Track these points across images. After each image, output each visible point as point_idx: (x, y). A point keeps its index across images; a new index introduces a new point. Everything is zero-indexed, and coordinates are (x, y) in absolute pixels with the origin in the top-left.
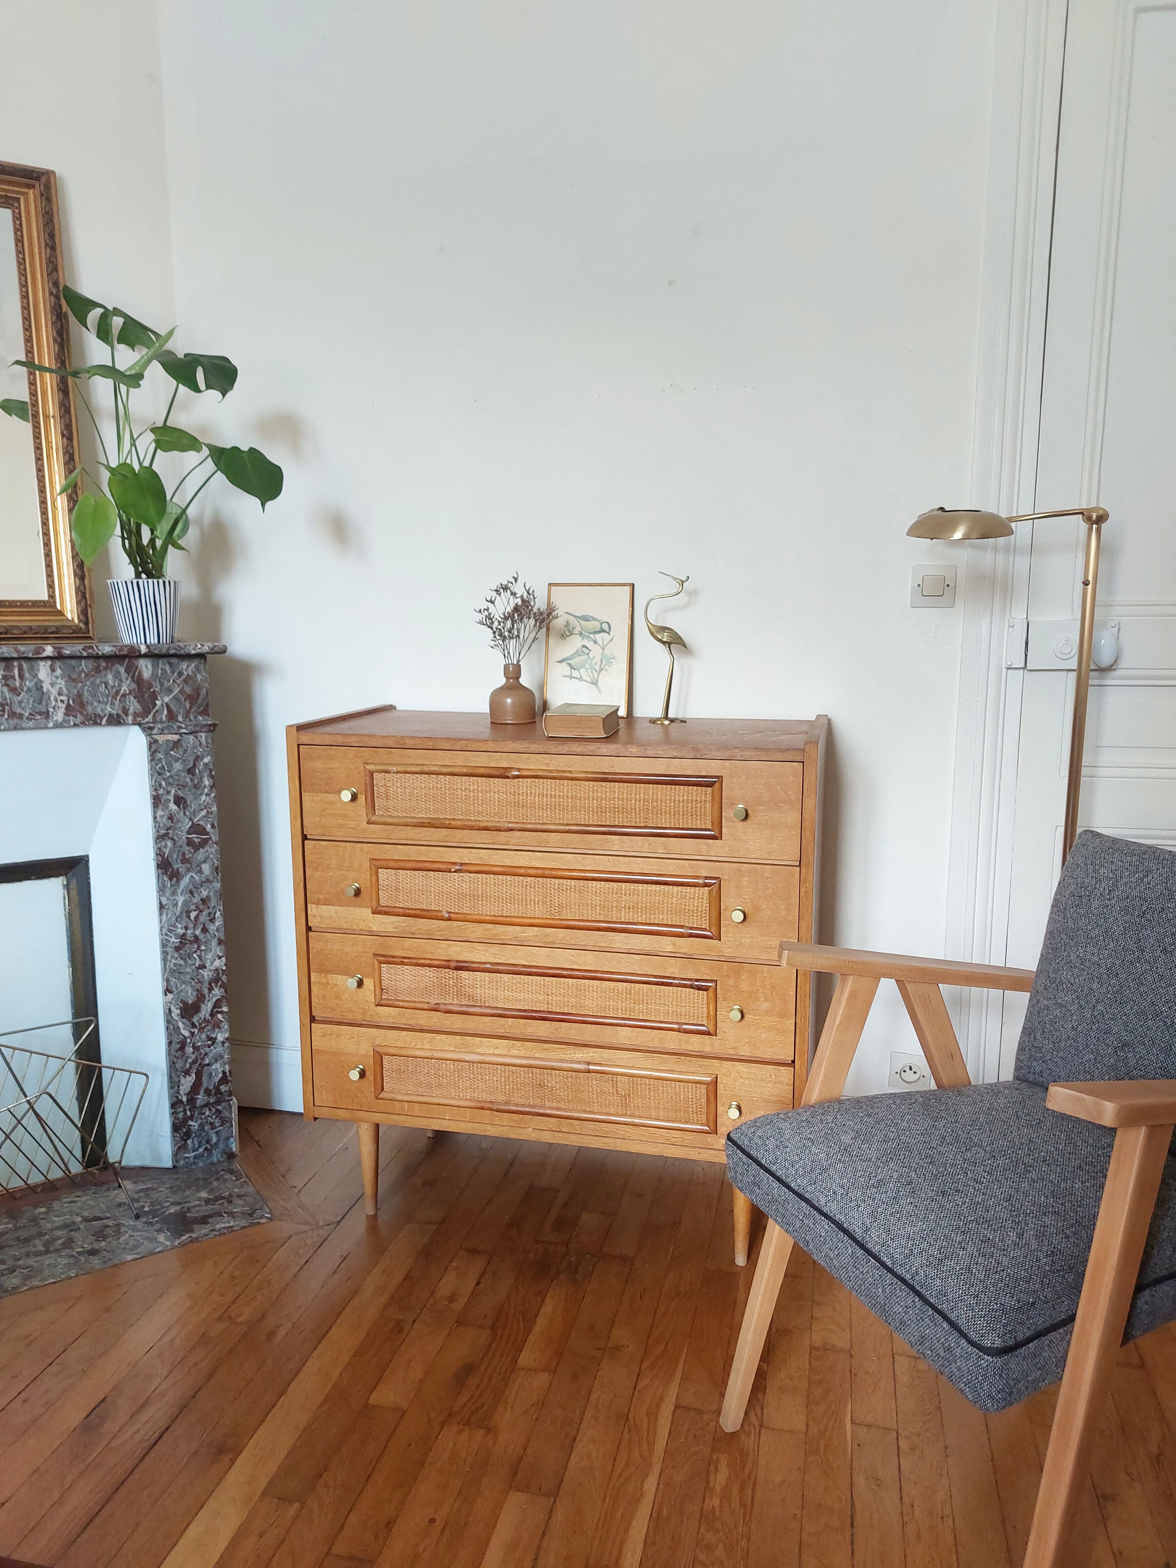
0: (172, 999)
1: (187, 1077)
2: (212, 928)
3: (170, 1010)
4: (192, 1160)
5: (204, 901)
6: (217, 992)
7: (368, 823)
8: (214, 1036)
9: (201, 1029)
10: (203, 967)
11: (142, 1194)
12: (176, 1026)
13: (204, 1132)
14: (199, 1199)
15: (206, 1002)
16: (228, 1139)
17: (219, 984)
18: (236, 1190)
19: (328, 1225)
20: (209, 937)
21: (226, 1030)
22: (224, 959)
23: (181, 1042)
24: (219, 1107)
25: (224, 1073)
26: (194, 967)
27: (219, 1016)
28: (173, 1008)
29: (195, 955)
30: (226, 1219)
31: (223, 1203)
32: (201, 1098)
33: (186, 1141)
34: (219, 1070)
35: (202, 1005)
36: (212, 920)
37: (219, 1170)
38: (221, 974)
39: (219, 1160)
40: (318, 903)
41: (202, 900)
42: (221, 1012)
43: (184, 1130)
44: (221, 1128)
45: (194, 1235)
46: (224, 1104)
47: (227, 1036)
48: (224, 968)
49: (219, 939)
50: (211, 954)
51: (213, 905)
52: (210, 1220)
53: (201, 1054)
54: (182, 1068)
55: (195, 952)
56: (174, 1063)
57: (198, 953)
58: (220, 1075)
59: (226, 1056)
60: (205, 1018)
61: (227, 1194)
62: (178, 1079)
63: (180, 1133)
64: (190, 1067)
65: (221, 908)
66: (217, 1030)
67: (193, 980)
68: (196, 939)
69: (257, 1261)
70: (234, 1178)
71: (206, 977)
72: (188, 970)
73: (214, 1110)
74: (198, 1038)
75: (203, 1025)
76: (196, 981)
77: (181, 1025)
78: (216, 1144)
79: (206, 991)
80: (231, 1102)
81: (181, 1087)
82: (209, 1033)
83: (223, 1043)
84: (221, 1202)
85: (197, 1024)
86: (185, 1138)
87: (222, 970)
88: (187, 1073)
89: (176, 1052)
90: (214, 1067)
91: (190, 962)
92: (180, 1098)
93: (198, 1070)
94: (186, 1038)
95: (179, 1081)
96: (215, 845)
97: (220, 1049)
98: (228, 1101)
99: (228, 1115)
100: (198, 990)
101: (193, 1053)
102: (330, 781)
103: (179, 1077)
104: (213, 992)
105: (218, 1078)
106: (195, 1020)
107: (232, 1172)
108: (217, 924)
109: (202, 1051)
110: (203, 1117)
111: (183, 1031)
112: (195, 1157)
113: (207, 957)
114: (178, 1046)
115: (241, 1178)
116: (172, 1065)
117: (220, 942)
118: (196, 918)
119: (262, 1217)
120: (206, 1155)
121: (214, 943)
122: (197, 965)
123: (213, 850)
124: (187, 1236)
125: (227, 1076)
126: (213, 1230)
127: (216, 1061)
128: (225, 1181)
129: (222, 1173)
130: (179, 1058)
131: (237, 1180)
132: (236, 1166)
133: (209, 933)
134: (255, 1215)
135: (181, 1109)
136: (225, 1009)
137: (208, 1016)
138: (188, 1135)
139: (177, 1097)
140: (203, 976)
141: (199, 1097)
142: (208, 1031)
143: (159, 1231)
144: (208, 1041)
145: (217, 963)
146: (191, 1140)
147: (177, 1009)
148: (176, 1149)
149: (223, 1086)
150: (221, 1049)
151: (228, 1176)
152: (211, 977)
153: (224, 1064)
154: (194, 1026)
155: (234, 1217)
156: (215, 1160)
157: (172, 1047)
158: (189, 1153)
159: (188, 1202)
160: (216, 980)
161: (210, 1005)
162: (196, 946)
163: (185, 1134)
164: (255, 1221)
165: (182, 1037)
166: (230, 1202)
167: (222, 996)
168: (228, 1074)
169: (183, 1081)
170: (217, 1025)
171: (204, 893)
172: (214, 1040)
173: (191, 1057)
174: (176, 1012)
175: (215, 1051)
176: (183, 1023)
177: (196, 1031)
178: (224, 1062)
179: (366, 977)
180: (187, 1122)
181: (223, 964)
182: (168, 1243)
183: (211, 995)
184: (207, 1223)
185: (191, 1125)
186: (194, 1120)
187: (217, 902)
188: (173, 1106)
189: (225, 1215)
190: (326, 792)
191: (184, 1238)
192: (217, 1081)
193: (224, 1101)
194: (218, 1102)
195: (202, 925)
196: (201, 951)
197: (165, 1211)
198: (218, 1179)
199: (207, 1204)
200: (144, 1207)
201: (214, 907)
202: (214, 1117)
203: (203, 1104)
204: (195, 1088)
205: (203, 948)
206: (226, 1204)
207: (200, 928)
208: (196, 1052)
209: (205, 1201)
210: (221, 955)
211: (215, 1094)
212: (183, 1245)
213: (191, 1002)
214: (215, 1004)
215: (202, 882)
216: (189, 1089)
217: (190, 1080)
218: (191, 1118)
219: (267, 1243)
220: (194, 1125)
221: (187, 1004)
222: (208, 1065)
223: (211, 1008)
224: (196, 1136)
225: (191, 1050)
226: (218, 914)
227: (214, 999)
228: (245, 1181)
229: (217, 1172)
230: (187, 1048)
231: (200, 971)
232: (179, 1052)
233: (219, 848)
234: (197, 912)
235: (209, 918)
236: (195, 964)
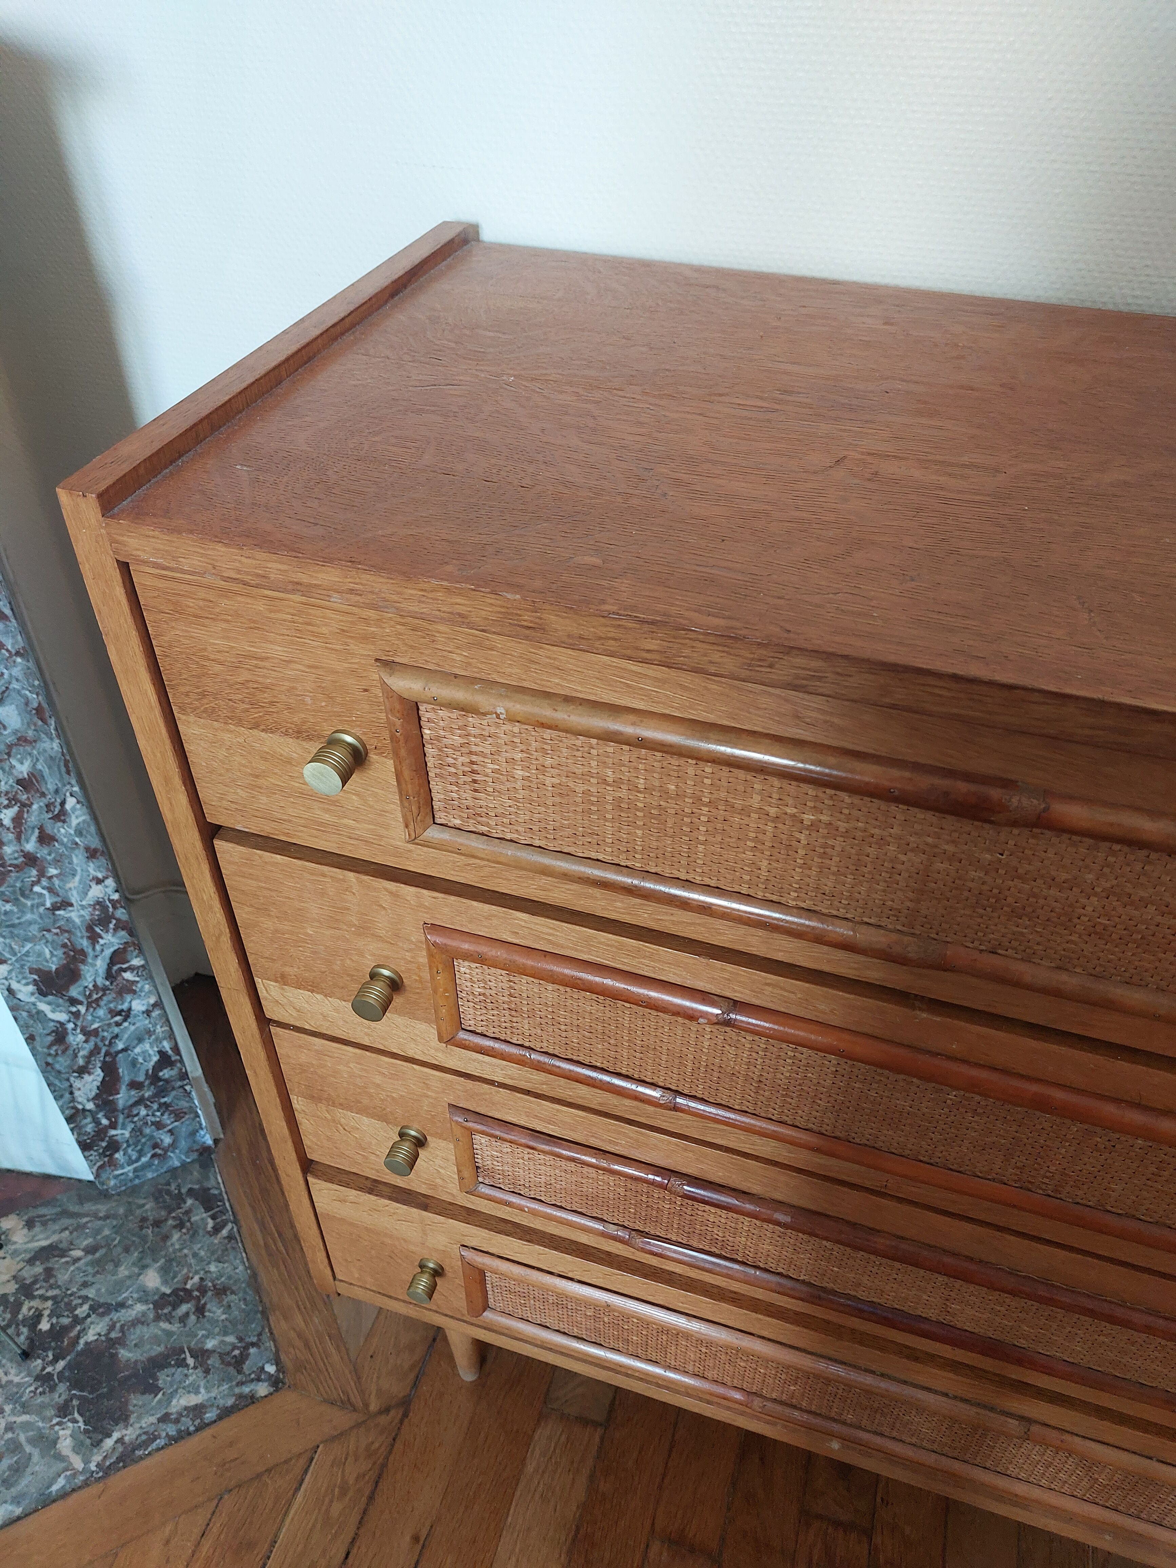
0: (10, 972)
1: (86, 1076)
2: (63, 832)
3: (10, 990)
4: (131, 1175)
5: (25, 784)
6: (111, 941)
7: (412, 841)
8: (125, 1006)
9: (93, 1004)
10: (66, 904)
11: (38, 1269)
12: (34, 1011)
13: (144, 1137)
14: (144, 1296)
15: (90, 961)
16: (194, 1133)
17: (111, 926)
18: (213, 1268)
19: (386, 1410)
20: (62, 850)
21: (150, 992)
22: (110, 882)
23: (53, 1031)
24: (163, 1100)
25: (161, 1053)
26: (42, 909)
27: (128, 975)
28: (15, 986)
29: (37, 889)
30: (194, 1376)
31: (187, 1314)
32: (123, 1097)
33: (111, 1156)
34: (151, 1052)
35: (82, 967)
36: (61, 816)
37: (184, 1191)
38: (111, 910)
39: (184, 1165)
40: (283, 979)
41: (19, 782)
42: (131, 969)
43: (104, 1144)
44: (176, 1124)
45: (130, 1433)
46: (174, 1093)
47: (152, 1000)
48: (116, 896)
49: (87, 849)
50: (77, 878)
51: (51, 787)
52: (163, 1378)
53: (103, 1039)
54: (70, 1067)
55: (38, 882)
56: (48, 1064)
57: (44, 882)
58: (155, 1058)
59: (159, 1029)
60: (95, 986)
61: (196, 1279)
62: (67, 1084)
63: (96, 1151)
64: (88, 1062)
65: (76, 789)
66: (128, 998)
67: (49, 931)
68: (31, 860)
69: (251, 1546)
70: (210, 1223)
71: (77, 921)
72: (29, 916)
73: (155, 1106)
74: (90, 1018)
75: (95, 996)
76: (58, 931)
77: (43, 1007)
78: (173, 1146)
79: (85, 943)
80: (188, 1088)
81: (77, 1093)
82: (112, 1005)
83: (148, 1013)
84: (184, 1308)
85: (81, 998)
86: (108, 1153)
87: (110, 901)
88: (82, 1071)
89: (49, 1047)
90: (137, 1050)
91: (29, 903)
92: (80, 1107)
93: (104, 1063)
94: (62, 1024)
95: (71, 1086)
96: (19, 660)
97: (143, 1023)
98: (182, 1087)
99: (186, 1105)
100: (64, 946)
101: (86, 1041)
102: (267, 696)
103: (68, 1080)
104: (101, 942)
105: (152, 1063)
106: (74, 992)
107: (208, 1200)
108: (74, 822)
109: (106, 1034)
110: (136, 1119)
111: (51, 1016)
112: (135, 1170)
113: (71, 885)
114: (50, 1039)
115: (223, 1227)
116: (47, 1068)
117: (92, 854)
118: (18, 820)
119: (259, 1376)
120: (156, 1162)
121: (78, 859)
122: (48, 905)
123: (16, 671)
124: (116, 1435)
125: (170, 1057)
126: (165, 1419)
127: (140, 1040)
128: (194, 1233)
129: (189, 1202)
130: (57, 1054)
131: (217, 1230)
132: (217, 1181)
133: (62, 843)
134: (247, 1367)
135: (89, 1120)
136: (137, 962)
137: (100, 981)
138: (114, 1146)
139: (74, 1108)
140: (68, 920)
141: (119, 1096)
142: (110, 1002)
143: (63, 1411)
144: (112, 1017)
145: (96, 892)
146: (122, 1153)
147: (27, 984)
148: (94, 1170)
149: (165, 1071)
150: (147, 1022)
151: (200, 1216)
152: (88, 918)
153: (158, 1040)
154: (73, 1002)
155: (207, 1371)
156: (177, 1163)
157: (37, 1044)
158: (123, 1168)
159: (122, 1305)
160: (104, 920)
161: (101, 965)
162: (34, 872)
163: (106, 1148)
164: (246, 1390)
165: (52, 1024)
166: (200, 1310)
167: (125, 943)
168: (170, 1052)
169: (77, 1084)
170: (128, 989)
171: (23, 769)
172: (127, 1014)
173: (84, 1049)
174: (25, 992)
175: (132, 1028)
176: (49, 1004)
177: (82, 1009)
178: (157, 1039)
179: (434, 1135)
180: (106, 1132)
181: (109, 891)
182: (77, 1463)
183: (98, 947)
184: (154, 1390)
185: (113, 1136)
186: (120, 1126)
187: (61, 779)
188: (69, 1120)
189: (191, 1361)
190: (256, 726)
191: (109, 1443)
192: (151, 1067)
193: (173, 1089)
194: (161, 1092)
195: (37, 831)
196: (50, 878)
197: (78, 1337)
198: (180, 1226)
199: (158, 1318)
200: (38, 1317)
201: (57, 791)
202: (158, 1114)
203: (130, 1102)
204: (109, 1085)
205: (53, 871)
206: (193, 1318)
207: (34, 838)
208: (93, 1039)
209: (157, 1305)
210: (100, 876)
211: (151, 1084)
212: (107, 1471)
213: (54, 968)
214: (111, 958)
215: (10, 747)
216: (95, 1091)
217: (94, 1079)
218: (113, 1126)
219: (269, 1471)
220: (122, 1133)
221: (50, 972)
222: (125, 1050)
223: (105, 967)
224: (128, 1146)
225: (81, 1038)
226: (71, 802)
227: (108, 952)
228: (230, 1237)
229: (180, 1199)
230: (70, 1038)
231: (57, 913)
232: (54, 1048)
233: (30, 664)
234: (16, 809)
235: (50, 815)
236: (44, 905)
